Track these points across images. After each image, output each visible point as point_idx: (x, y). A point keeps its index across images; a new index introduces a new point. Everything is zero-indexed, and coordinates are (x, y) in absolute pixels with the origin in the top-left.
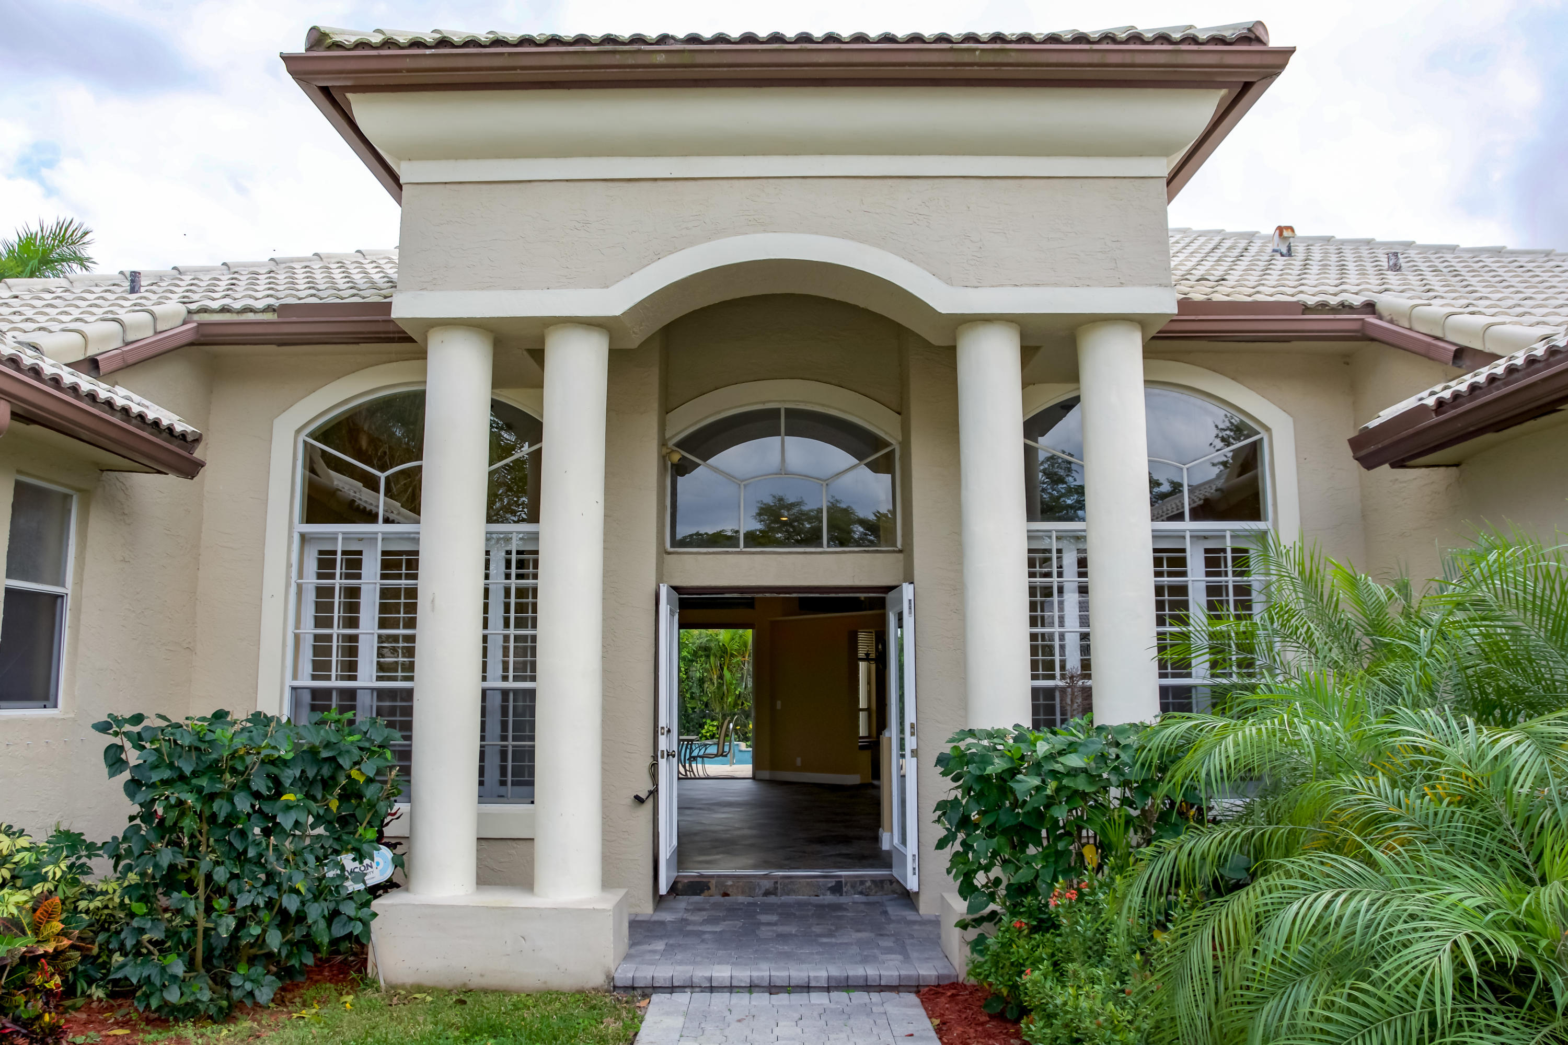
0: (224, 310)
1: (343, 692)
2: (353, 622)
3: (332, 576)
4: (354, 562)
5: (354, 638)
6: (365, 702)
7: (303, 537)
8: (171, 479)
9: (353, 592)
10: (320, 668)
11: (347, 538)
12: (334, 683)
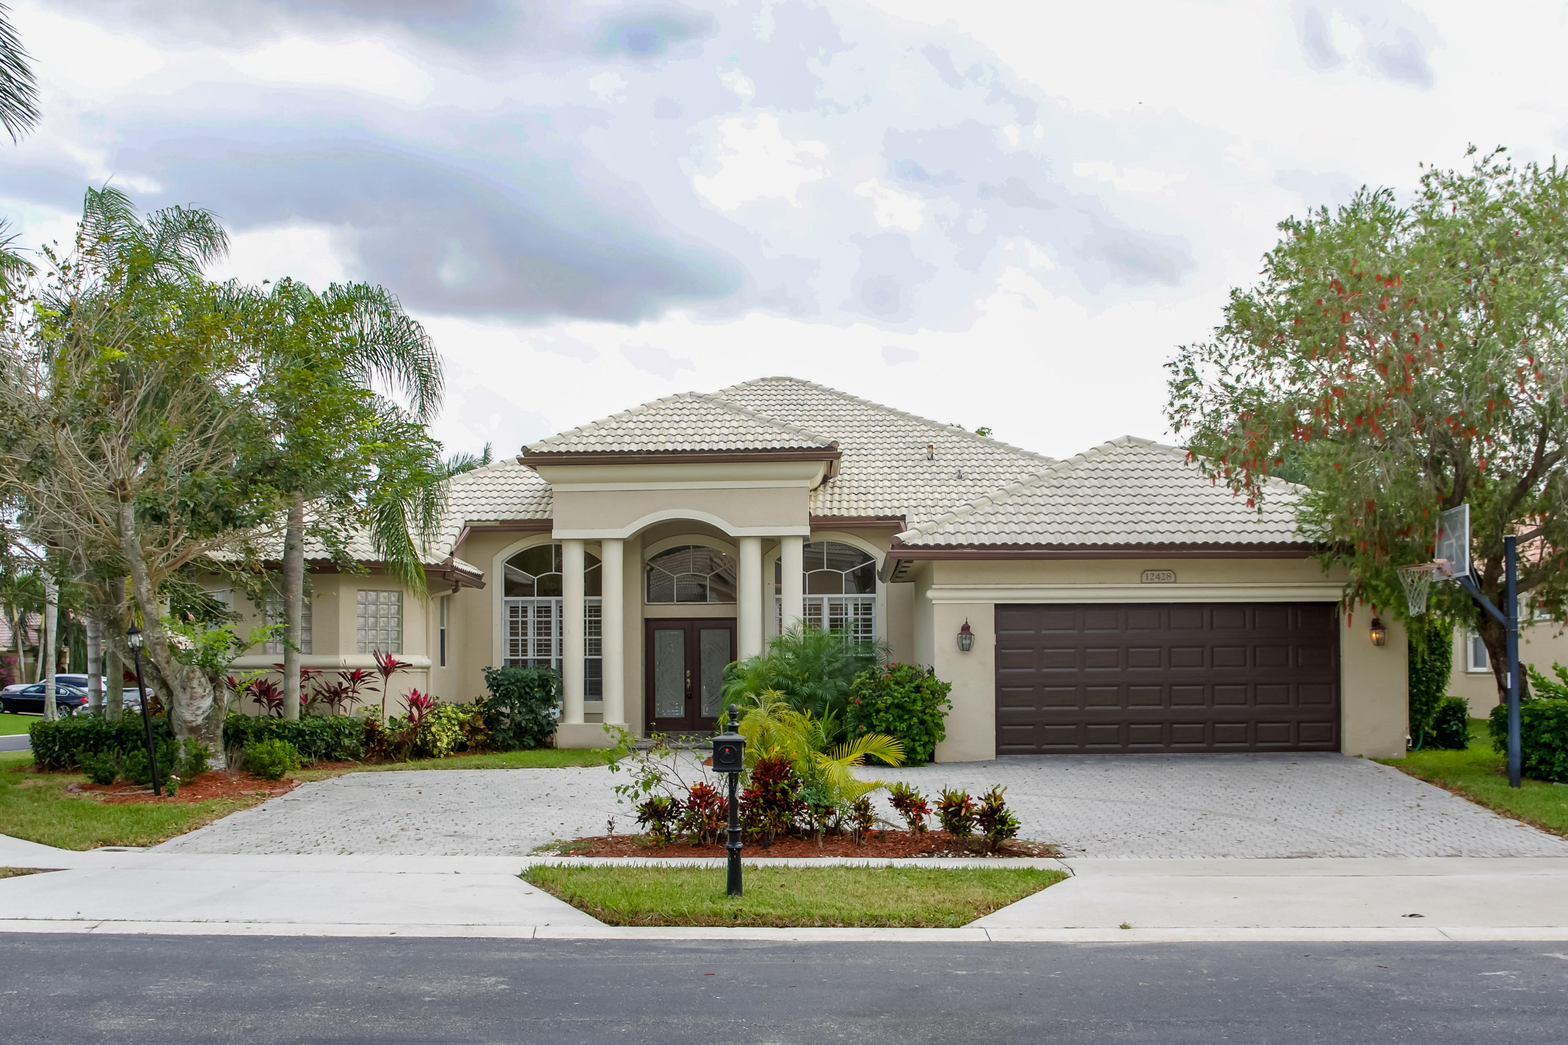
0: (479, 520)
1: (523, 660)
2: (525, 634)
3: (518, 617)
4: (525, 610)
5: (526, 640)
6: (530, 664)
7: (506, 602)
8: (475, 590)
9: (524, 623)
10: (514, 651)
11: (523, 601)
12: (520, 657)
